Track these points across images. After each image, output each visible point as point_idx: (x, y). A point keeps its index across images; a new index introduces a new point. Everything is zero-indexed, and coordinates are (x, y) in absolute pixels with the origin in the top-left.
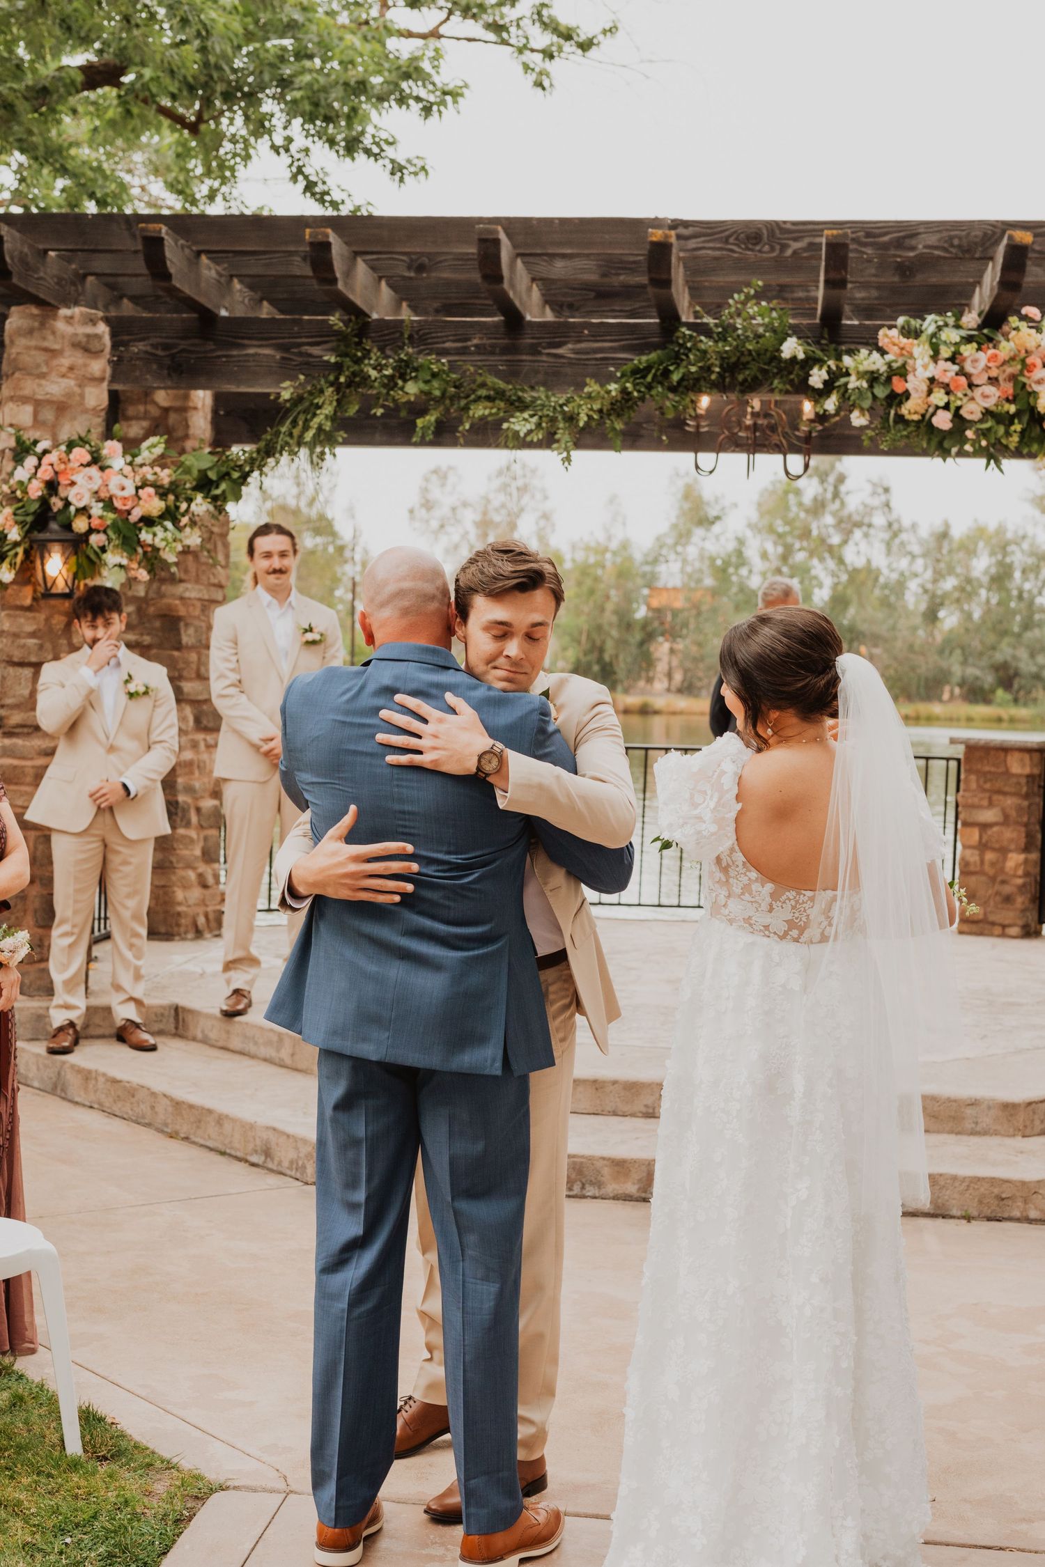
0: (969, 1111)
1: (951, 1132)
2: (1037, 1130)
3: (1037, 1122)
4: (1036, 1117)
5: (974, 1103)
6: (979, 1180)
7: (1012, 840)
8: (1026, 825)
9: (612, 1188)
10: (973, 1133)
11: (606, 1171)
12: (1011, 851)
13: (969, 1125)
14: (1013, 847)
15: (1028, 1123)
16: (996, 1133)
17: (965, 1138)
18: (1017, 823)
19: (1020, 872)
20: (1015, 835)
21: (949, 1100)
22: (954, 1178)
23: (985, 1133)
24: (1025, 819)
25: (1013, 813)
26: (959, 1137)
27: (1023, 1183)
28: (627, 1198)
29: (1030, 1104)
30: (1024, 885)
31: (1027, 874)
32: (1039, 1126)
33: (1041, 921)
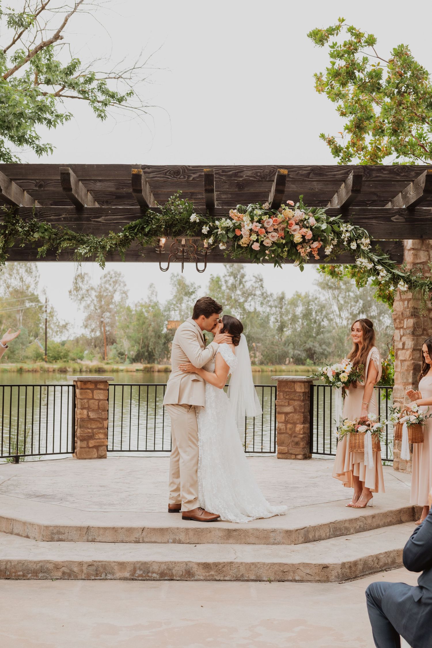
0: (272, 534)
1: (264, 544)
2: (300, 541)
3: (300, 538)
4: (300, 536)
5: (274, 531)
6: (274, 564)
7: (298, 419)
8: (303, 413)
9: (118, 575)
10: (274, 544)
11: (116, 568)
12: (297, 424)
13: (272, 541)
14: (298, 422)
15: (296, 538)
16: (283, 543)
17: (270, 546)
18: (300, 412)
19: (302, 432)
20: (299, 417)
21: (264, 530)
22: (264, 564)
23: (279, 544)
24: (303, 410)
25: (298, 408)
26: (268, 546)
27: (293, 565)
28: (125, 579)
29: (297, 530)
30: (303, 437)
31: (304, 433)
32: (301, 539)
33: (311, 452)
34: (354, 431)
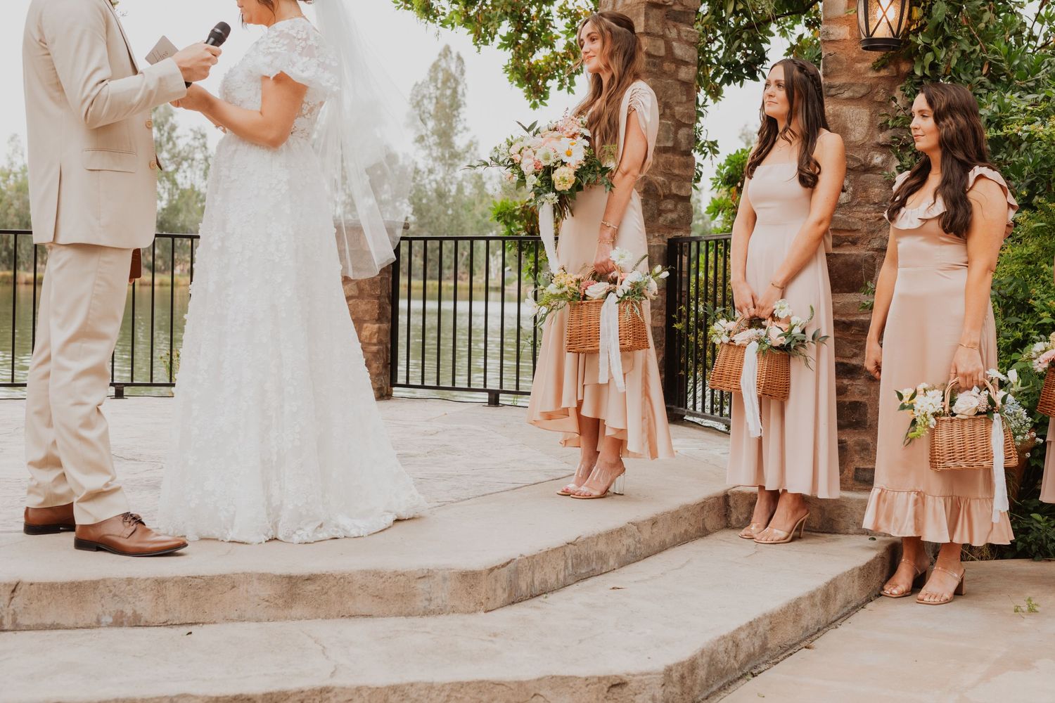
0: (421, 586)
1: (399, 614)
2: (499, 602)
3: (500, 592)
4: (498, 585)
5: (426, 576)
6: (462, 685)
7: (367, 311)
8: (378, 298)
10: (427, 613)
12: (365, 321)
13: (420, 603)
14: (367, 318)
15: (490, 594)
16: (454, 610)
17: (417, 620)
18: (372, 295)
19: (375, 341)
20: (369, 307)
21: (396, 574)
22: (430, 687)
23: (440, 612)
24: (378, 292)
25: (367, 287)
26: (411, 620)
27: (520, 684)
29: (492, 570)
30: (378, 352)
31: (380, 342)
32: (502, 596)
33: (393, 383)
34: (578, 299)
